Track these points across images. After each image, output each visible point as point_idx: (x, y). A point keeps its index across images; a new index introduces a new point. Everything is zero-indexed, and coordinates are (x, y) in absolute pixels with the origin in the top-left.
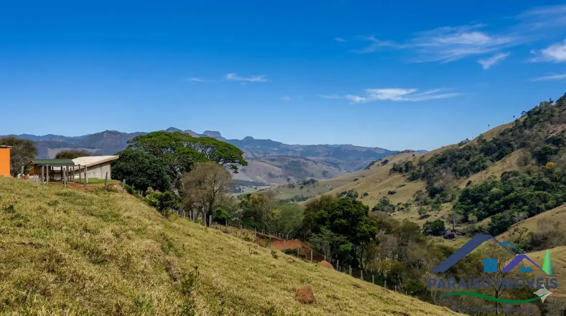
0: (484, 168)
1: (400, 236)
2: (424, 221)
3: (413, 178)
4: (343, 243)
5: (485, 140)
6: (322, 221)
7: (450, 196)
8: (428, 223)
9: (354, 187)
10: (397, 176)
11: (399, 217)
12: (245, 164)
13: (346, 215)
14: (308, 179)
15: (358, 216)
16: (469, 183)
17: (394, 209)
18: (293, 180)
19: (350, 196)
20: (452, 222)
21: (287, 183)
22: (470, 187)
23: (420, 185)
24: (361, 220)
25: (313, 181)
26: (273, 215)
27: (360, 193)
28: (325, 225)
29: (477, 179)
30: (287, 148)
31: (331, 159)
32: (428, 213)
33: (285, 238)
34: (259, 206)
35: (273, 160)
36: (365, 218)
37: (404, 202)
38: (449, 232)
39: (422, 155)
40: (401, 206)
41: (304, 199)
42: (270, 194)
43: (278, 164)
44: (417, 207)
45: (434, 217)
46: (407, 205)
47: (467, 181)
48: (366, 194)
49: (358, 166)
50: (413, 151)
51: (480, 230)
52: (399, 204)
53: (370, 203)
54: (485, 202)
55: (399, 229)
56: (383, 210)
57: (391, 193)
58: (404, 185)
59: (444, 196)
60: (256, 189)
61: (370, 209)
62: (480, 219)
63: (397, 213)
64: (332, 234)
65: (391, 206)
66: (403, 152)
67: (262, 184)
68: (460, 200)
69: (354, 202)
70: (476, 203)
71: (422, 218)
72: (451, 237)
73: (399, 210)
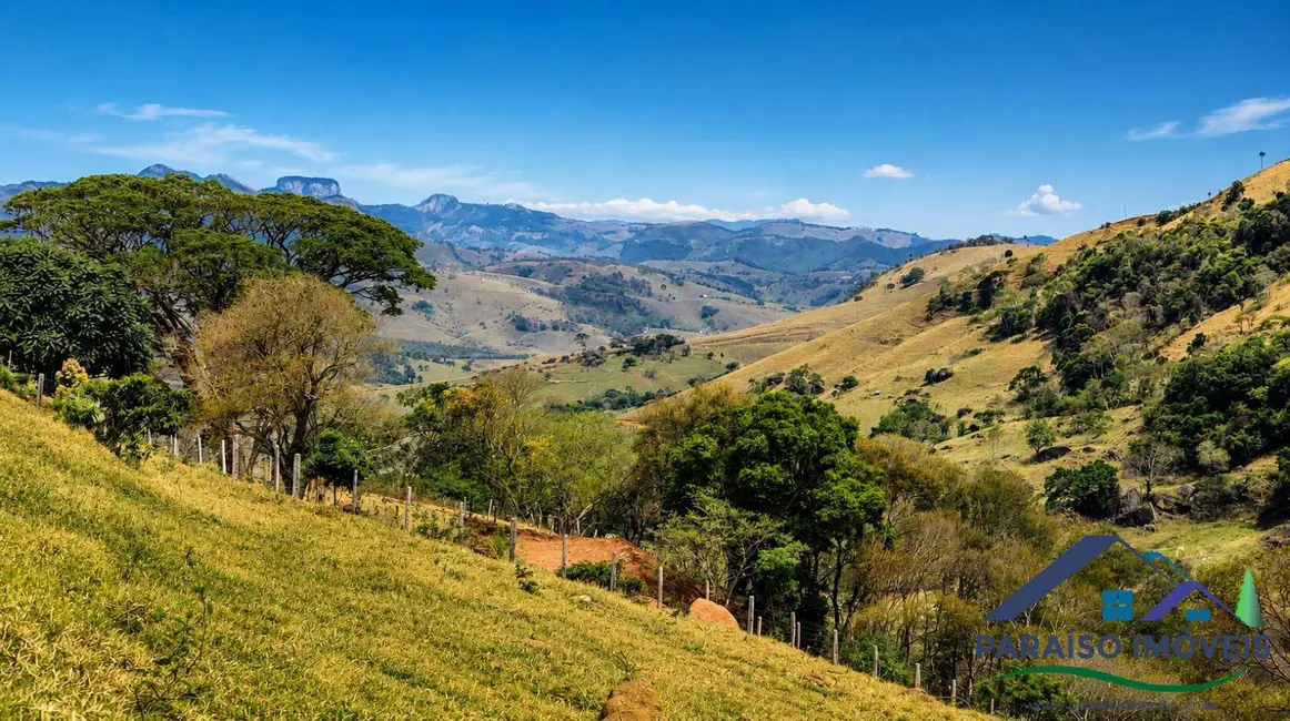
0: (1249, 291)
1: (964, 517)
2: (1047, 468)
3: (1009, 329)
4: (773, 543)
5: (1251, 202)
6: (694, 470)
7: (1134, 384)
8: (1060, 473)
9: (812, 360)
10: (956, 322)
11: (964, 456)
12: (424, 281)
13: (778, 450)
14: (650, 334)
15: (823, 452)
16: (1199, 341)
17: (945, 429)
18: (600, 338)
19: (797, 388)
20: (1145, 471)
21: (578, 350)
22: (1204, 356)
23: (1031, 351)
24: (833, 465)
25: (669, 342)
26: (526, 451)
27: (831, 377)
28: (704, 483)
29: (1223, 329)
30: (576, 232)
31: (731, 269)
32: (1060, 442)
33: (569, 529)
34: (478, 423)
35: (526, 273)
36: (845, 456)
37: (982, 408)
38: (1134, 504)
39: (1034, 251)
40: (968, 419)
41: (638, 402)
42: (516, 386)
43: (546, 285)
44: (1025, 422)
45: (1080, 452)
46: (987, 417)
47: (1190, 336)
48: (849, 384)
49: (824, 289)
50: (1010, 241)
51: (1242, 495)
52: (961, 413)
53: (865, 410)
54: (1254, 404)
55: (960, 495)
56: (907, 433)
57: (933, 378)
58: (975, 353)
59: (1114, 385)
60: (466, 368)
61: (863, 432)
62: (1240, 457)
63: (955, 441)
64: (734, 512)
65: (937, 419)
66: (972, 243)
67: (490, 354)
68: (1170, 398)
69: (809, 409)
70: (1223, 409)
71: (1040, 458)
72: (1139, 519)
73: (961, 434)
